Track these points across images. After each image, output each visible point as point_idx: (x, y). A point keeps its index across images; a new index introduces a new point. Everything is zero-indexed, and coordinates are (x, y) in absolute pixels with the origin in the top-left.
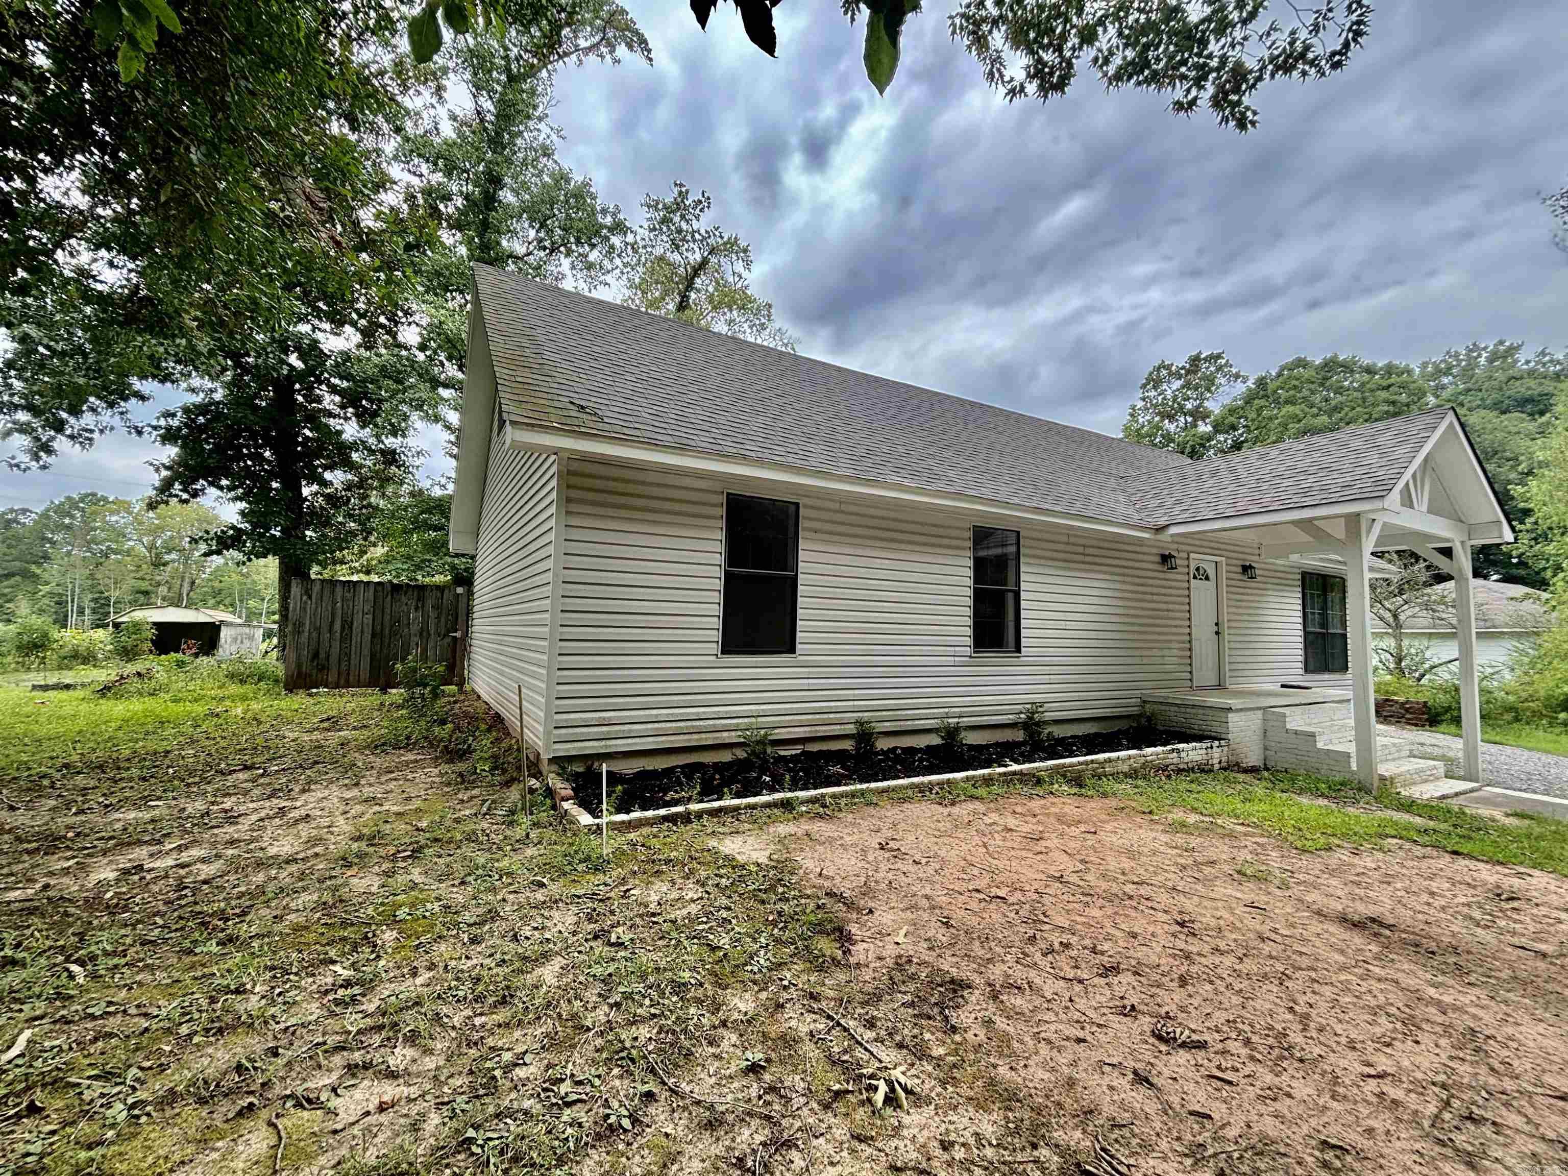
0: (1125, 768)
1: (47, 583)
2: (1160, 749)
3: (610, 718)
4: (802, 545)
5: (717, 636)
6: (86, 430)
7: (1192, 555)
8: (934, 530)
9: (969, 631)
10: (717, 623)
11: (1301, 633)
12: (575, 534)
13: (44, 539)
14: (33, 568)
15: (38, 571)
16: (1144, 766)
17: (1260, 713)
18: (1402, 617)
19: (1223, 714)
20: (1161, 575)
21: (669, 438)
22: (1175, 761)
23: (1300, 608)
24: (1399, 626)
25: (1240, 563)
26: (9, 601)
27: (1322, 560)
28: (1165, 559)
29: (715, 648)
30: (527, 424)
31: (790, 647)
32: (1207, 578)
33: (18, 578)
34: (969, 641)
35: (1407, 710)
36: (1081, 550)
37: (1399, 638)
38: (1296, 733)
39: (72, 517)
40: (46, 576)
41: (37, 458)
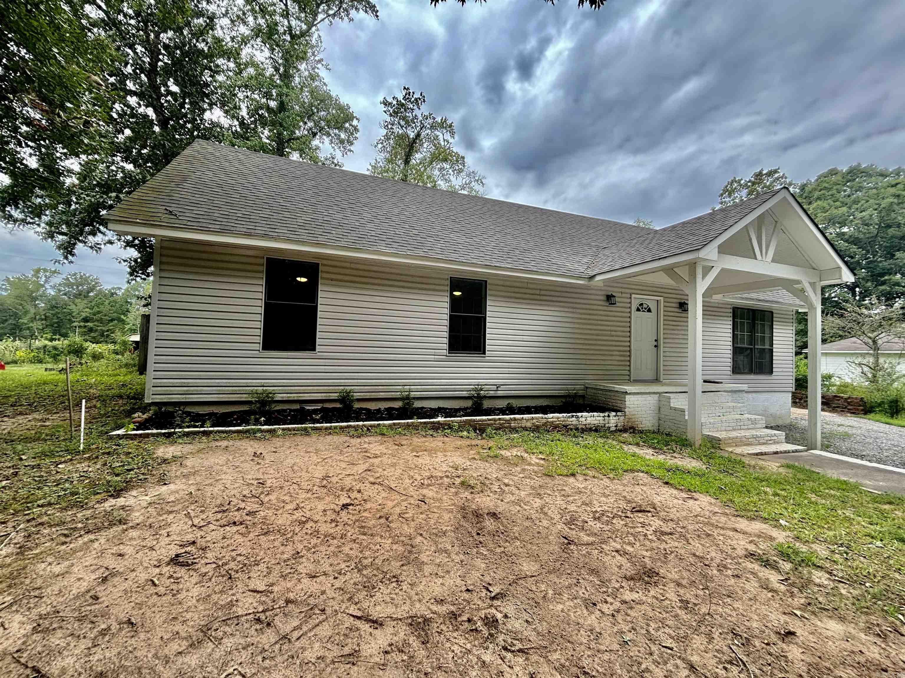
0: (529, 425)
1: (128, 324)
2: (565, 415)
3: (188, 383)
4: (320, 287)
5: (260, 340)
6: (98, 244)
7: (633, 296)
8: (418, 280)
9: (446, 341)
10: (260, 332)
11: (731, 348)
12: (165, 282)
13: (127, 302)
14: (122, 317)
15: (125, 318)
16: (545, 424)
17: (656, 397)
18: (880, 342)
19: (623, 396)
20: (605, 308)
21: (218, 227)
22: (574, 423)
23: (731, 331)
24: (876, 349)
25: (679, 301)
26: (112, 333)
27: (742, 298)
28: (609, 298)
29: (259, 347)
30: (117, 220)
31: (312, 347)
32: (649, 311)
33: (116, 322)
34: (446, 346)
35: (849, 403)
36: (538, 292)
37: (877, 357)
38: (675, 409)
39: (139, 291)
40: (128, 320)
41: (66, 258)
